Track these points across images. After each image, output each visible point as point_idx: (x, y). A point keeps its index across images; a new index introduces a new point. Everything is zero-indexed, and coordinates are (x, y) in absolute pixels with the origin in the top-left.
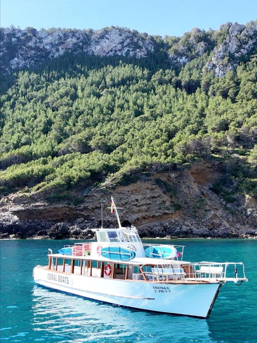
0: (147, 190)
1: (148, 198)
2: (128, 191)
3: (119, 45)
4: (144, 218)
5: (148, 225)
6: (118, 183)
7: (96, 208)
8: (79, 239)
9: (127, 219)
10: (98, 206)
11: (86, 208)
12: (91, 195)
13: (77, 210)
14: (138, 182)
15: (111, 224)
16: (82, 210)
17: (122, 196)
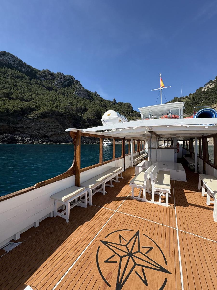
0: (53, 122)
1: (54, 126)
2: (45, 121)
3: (12, 62)
4: (54, 134)
5: (57, 137)
6: (39, 116)
7: (27, 128)
8: (26, 144)
9: (46, 134)
10: (29, 126)
11: (20, 127)
12: (24, 120)
13: (15, 128)
14: (49, 118)
15: (38, 136)
16: (19, 128)
17: (41, 123)
